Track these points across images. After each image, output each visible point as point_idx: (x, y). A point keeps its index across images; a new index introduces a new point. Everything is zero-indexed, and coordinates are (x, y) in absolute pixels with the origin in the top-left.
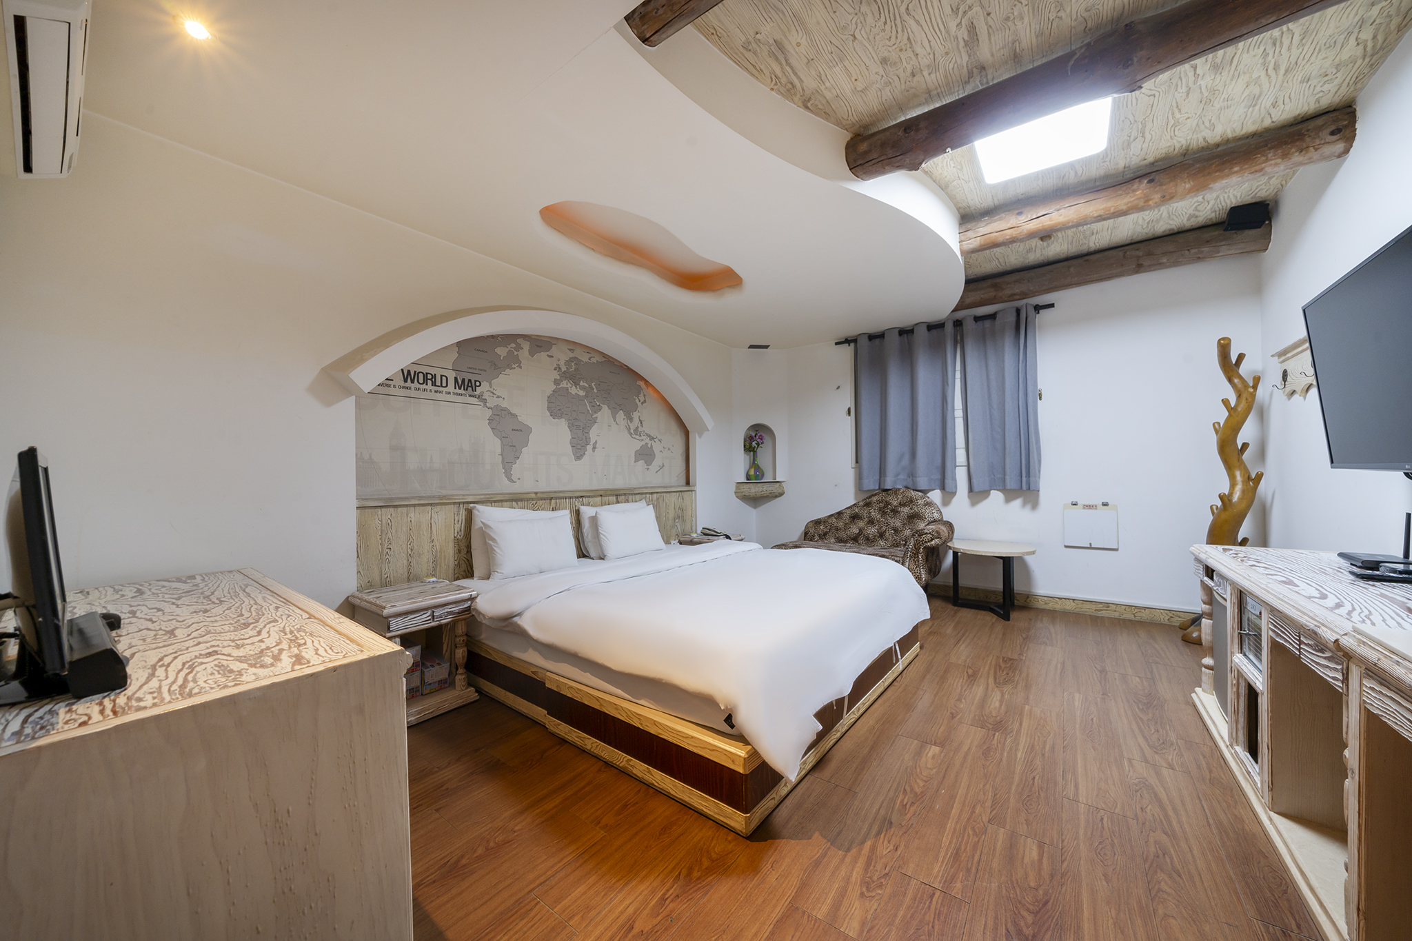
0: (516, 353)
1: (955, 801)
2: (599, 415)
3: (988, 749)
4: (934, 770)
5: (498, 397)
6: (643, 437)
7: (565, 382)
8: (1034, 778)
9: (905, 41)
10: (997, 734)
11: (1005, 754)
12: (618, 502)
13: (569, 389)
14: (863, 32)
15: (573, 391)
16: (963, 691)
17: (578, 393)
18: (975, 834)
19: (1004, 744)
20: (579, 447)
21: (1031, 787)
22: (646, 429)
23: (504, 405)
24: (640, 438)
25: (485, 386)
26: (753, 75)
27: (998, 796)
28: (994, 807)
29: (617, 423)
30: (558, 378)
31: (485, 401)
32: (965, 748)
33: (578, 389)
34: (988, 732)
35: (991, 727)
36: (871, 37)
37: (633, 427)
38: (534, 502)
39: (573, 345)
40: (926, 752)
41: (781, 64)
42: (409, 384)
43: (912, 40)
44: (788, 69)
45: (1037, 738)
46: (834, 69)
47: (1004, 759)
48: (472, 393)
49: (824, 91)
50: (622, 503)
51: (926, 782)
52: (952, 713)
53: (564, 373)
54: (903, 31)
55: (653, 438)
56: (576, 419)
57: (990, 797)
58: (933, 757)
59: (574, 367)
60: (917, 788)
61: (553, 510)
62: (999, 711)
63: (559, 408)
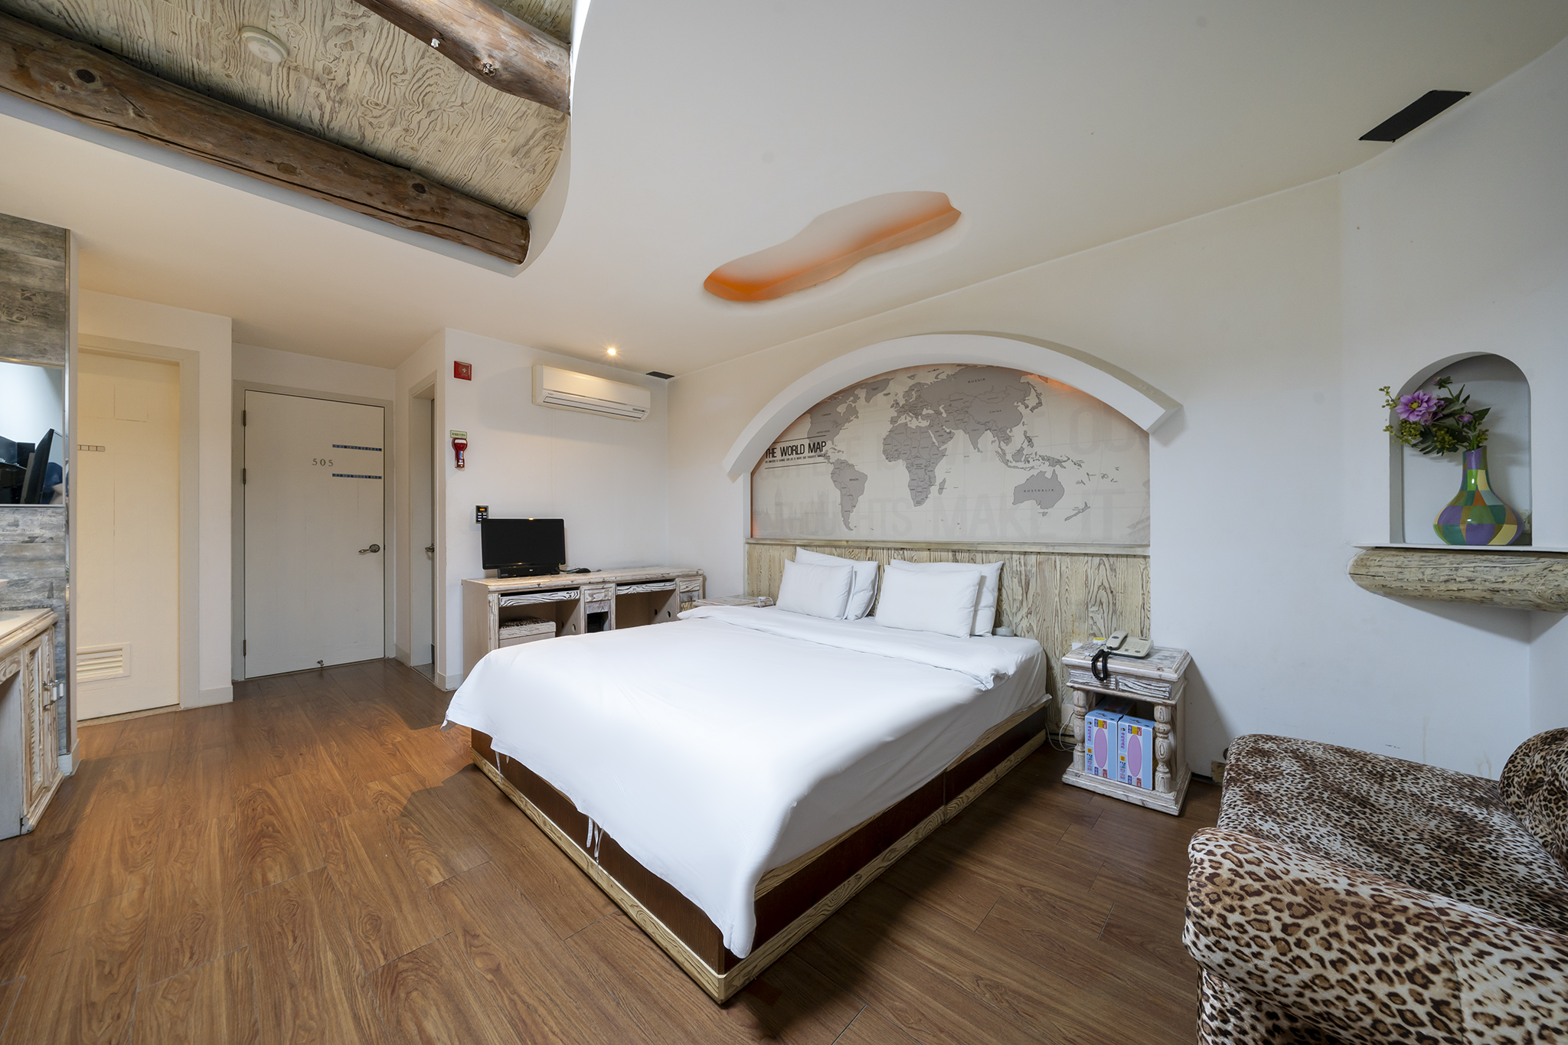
0: (853, 405)
1: (369, 857)
2: (950, 445)
3: (377, 929)
4: (413, 863)
5: (839, 451)
6: (1032, 464)
7: (903, 417)
8: (295, 941)
9: (426, 59)
10: (383, 962)
11: (350, 941)
12: (956, 561)
13: (909, 423)
14: (453, 99)
15: (913, 423)
16: (515, 997)
17: (920, 425)
18: (333, 853)
19: (361, 955)
20: (920, 489)
21: (294, 927)
22: (1041, 447)
23: (843, 457)
24: (1027, 465)
25: (829, 443)
26: (555, 164)
27: (330, 890)
28: (328, 879)
29: (979, 451)
30: (896, 414)
31: (828, 458)
32: (406, 907)
33: (920, 420)
34: (397, 954)
35: (402, 966)
36: (451, 91)
37: (1011, 450)
38: (851, 550)
39: (911, 371)
40: (442, 869)
41: (531, 149)
42: (784, 457)
43: (420, 54)
44: (531, 142)
45: (314, 1011)
46: (504, 109)
47: (347, 933)
48: (820, 454)
49: (533, 110)
50: (962, 562)
51: (409, 851)
52: (476, 936)
53: (903, 407)
54: (422, 67)
55: (1059, 462)
56: (917, 457)
57: (338, 884)
58: (429, 872)
59: (915, 396)
60: (412, 842)
61: (869, 560)
62: (413, 1012)
63: (896, 448)
